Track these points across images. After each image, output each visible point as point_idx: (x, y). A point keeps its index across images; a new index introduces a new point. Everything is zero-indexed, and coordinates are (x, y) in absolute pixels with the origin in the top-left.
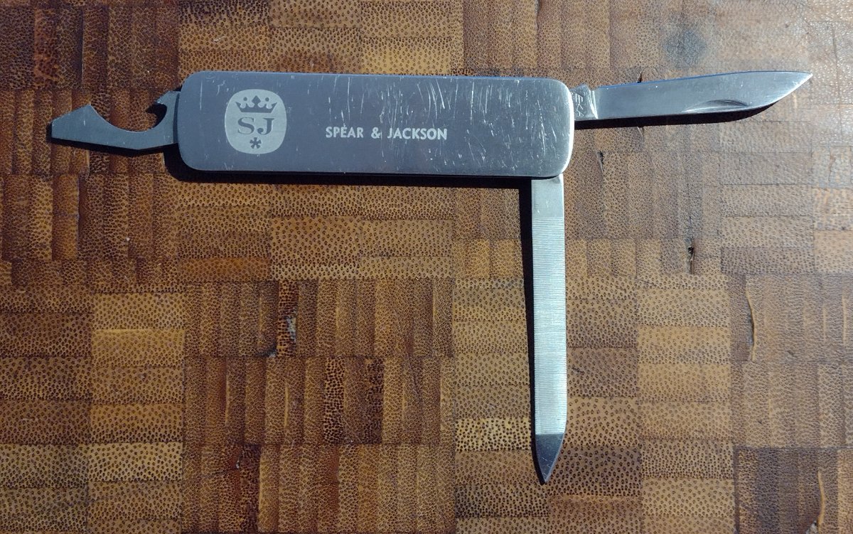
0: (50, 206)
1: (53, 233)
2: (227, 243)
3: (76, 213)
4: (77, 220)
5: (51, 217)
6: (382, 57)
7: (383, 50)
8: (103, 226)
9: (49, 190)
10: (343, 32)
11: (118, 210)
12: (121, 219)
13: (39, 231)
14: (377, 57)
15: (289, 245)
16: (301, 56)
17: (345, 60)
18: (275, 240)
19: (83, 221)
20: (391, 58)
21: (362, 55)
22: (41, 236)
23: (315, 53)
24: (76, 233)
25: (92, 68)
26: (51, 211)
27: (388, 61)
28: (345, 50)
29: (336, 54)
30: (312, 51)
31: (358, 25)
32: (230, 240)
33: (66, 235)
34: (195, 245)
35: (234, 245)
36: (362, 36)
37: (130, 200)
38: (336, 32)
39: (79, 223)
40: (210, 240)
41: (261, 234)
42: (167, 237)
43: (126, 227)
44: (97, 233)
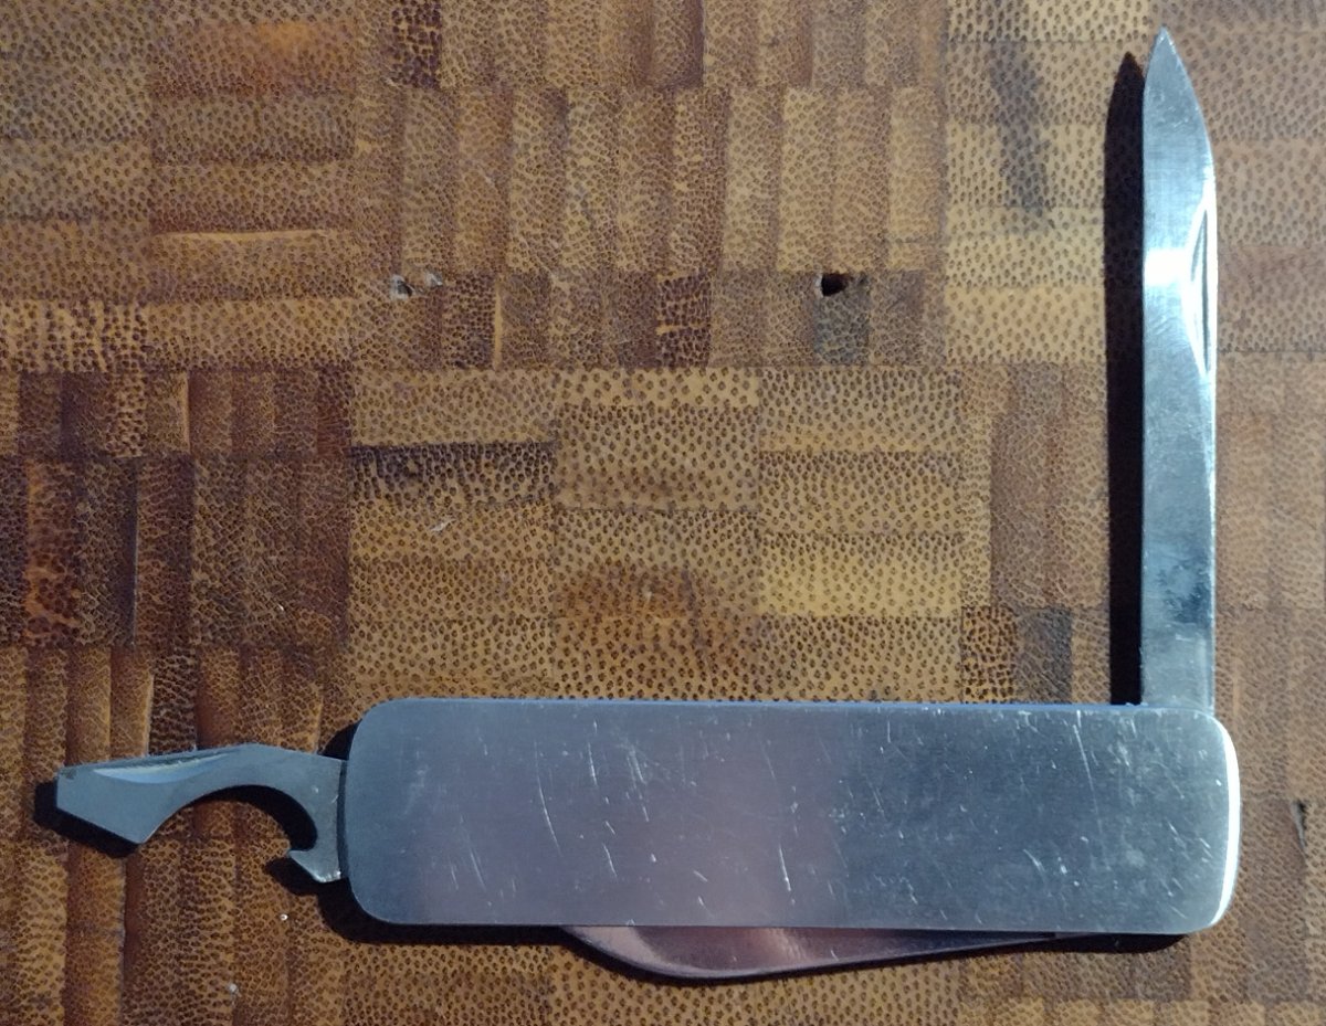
0: (61, 911)
1: (66, 971)
2: (452, 999)
3: (119, 927)
4: (120, 942)
5: (63, 934)
6: (806, 580)
7: (808, 562)
8: (178, 958)
9: (60, 875)
10: (719, 521)
11: (212, 922)
12: (217, 942)
13: (36, 966)
14: (793, 579)
15: (591, 1006)
16: (623, 573)
17: (722, 584)
18: (560, 993)
19: (133, 945)
20: (825, 582)
21: (761, 573)
22: (39, 978)
23: (655, 568)
24: (117, 972)
25: (155, 598)
26: (64, 922)
27: (819, 588)
28: (723, 561)
29: (701, 569)
30: (648, 564)
31: (752, 505)
32: (460, 991)
33: (96, 976)
34: (382, 1001)
35: (469, 1004)
36: (762, 530)
37: (236, 898)
38: (702, 521)
39: (125, 950)
40: (414, 991)
41: (527, 978)
42: (320, 984)
43: (229, 958)
44: (164, 973)
